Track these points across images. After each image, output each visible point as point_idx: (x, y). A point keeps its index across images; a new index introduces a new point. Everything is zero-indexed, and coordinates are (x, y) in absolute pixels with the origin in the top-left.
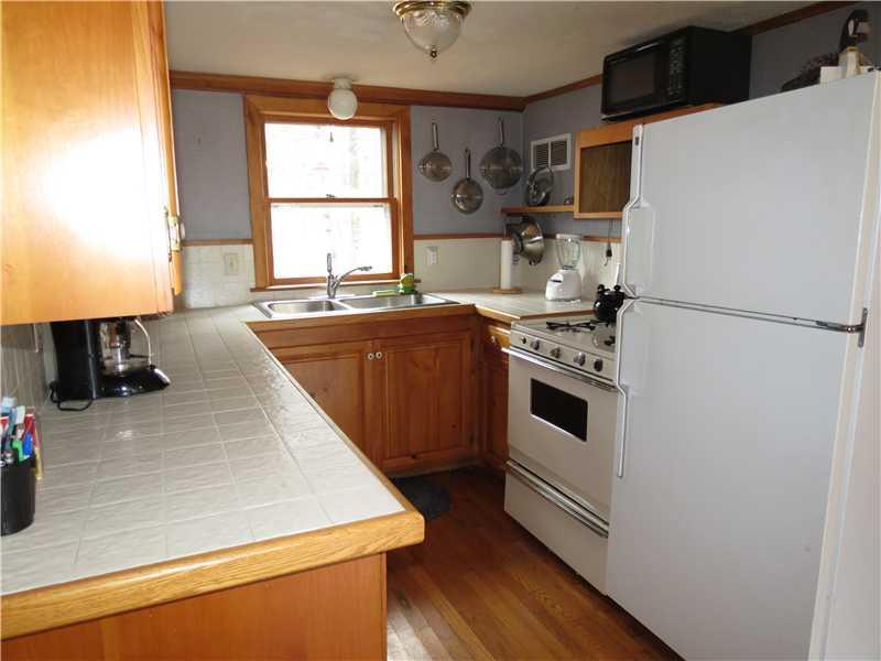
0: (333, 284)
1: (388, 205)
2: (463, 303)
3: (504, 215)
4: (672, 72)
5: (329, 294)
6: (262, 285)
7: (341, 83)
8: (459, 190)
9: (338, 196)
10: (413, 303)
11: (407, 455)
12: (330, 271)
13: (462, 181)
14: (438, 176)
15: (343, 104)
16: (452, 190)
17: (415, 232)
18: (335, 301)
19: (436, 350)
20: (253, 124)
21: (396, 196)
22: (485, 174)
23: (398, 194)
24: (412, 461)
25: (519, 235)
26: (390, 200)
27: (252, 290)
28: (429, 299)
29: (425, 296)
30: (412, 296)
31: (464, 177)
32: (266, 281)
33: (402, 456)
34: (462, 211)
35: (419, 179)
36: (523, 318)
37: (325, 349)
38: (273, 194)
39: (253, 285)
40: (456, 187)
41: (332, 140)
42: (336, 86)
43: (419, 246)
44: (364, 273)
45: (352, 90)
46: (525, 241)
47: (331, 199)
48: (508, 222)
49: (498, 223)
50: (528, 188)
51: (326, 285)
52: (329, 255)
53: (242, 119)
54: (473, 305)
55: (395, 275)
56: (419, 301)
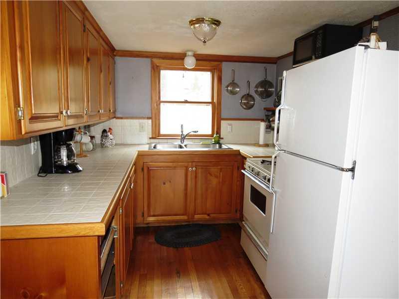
0: (183, 138)
1: (211, 105)
2: (235, 149)
3: (265, 111)
4: (318, 46)
5: (181, 142)
6: (154, 136)
7: (190, 53)
8: (243, 99)
9: (189, 100)
10: (217, 147)
11: (205, 214)
12: (182, 132)
13: (245, 95)
14: (233, 93)
15: (190, 62)
16: (240, 98)
17: (222, 117)
18: (183, 145)
19: (221, 169)
20: (154, 71)
21: (215, 101)
22: (256, 92)
23: (215, 100)
24: (207, 217)
25: (269, 120)
26: (212, 103)
27: (150, 138)
28: (224, 147)
29: (223, 145)
30: (217, 145)
31: (246, 93)
32: (156, 134)
33: (203, 214)
34: (245, 109)
35: (225, 94)
36: (254, 157)
37: (170, 164)
38: (162, 99)
39: (151, 137)
40: (243, 97)
41: (183, 77)
42: (187, 55)
43: (223, 123)
44: (195, 133)
45: (194, 56)
46: (271, 123)
47: (186, 102)
48: (266, 114)
49: (262, 114)
50: (275, 99)
51: (180, 138)
52: (182, 125)
53: (150, 68)
54: (239, 151)
55: (212, 135)
56: (220, 147)
